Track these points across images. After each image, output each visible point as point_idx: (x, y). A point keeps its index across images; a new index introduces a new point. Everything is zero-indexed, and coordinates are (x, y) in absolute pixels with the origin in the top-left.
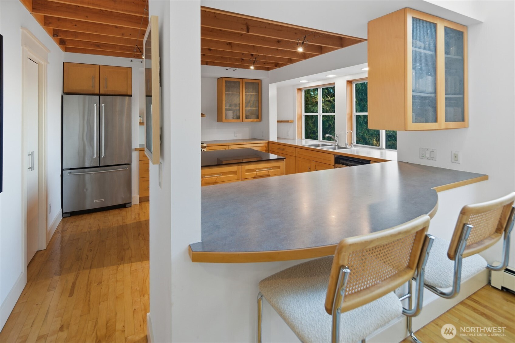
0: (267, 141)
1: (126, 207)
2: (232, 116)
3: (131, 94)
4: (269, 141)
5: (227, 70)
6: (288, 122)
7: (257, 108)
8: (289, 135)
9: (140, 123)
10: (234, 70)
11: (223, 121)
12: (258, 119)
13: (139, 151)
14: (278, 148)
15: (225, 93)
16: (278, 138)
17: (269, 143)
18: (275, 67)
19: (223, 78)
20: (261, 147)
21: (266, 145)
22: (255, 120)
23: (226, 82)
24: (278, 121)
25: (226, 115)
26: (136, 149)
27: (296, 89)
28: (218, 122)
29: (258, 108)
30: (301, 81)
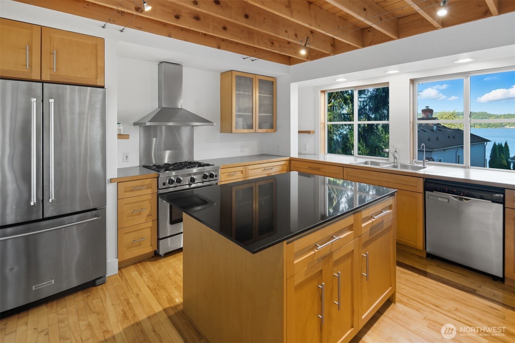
0: (288, 158)
1: (97, 284)
2: (242, 125)
3: (102, 85)
4: (290, 157)
5: (244, 59)
6: (309, 132)
7: (271, 115)
8: (307, 149)
9: (118, 134)
10: (253, 60)
11: (233, 132)
12: (272, 129)
13: (118, 183)
14: (308, 168)
15: (236, 93)
16: (299, 154)
17: (291, 160)
18: (307, 60)
19: (233, 71)
20: (281, 166)
21: (287, 162)
22: (270, 130)
23: (237, 77)
24: (299, 132)
25: (237, 123)
26: (111, 181)
27: (320, 91)
28: (221, 133)
29: (273, 115)
30: (337, 80)
